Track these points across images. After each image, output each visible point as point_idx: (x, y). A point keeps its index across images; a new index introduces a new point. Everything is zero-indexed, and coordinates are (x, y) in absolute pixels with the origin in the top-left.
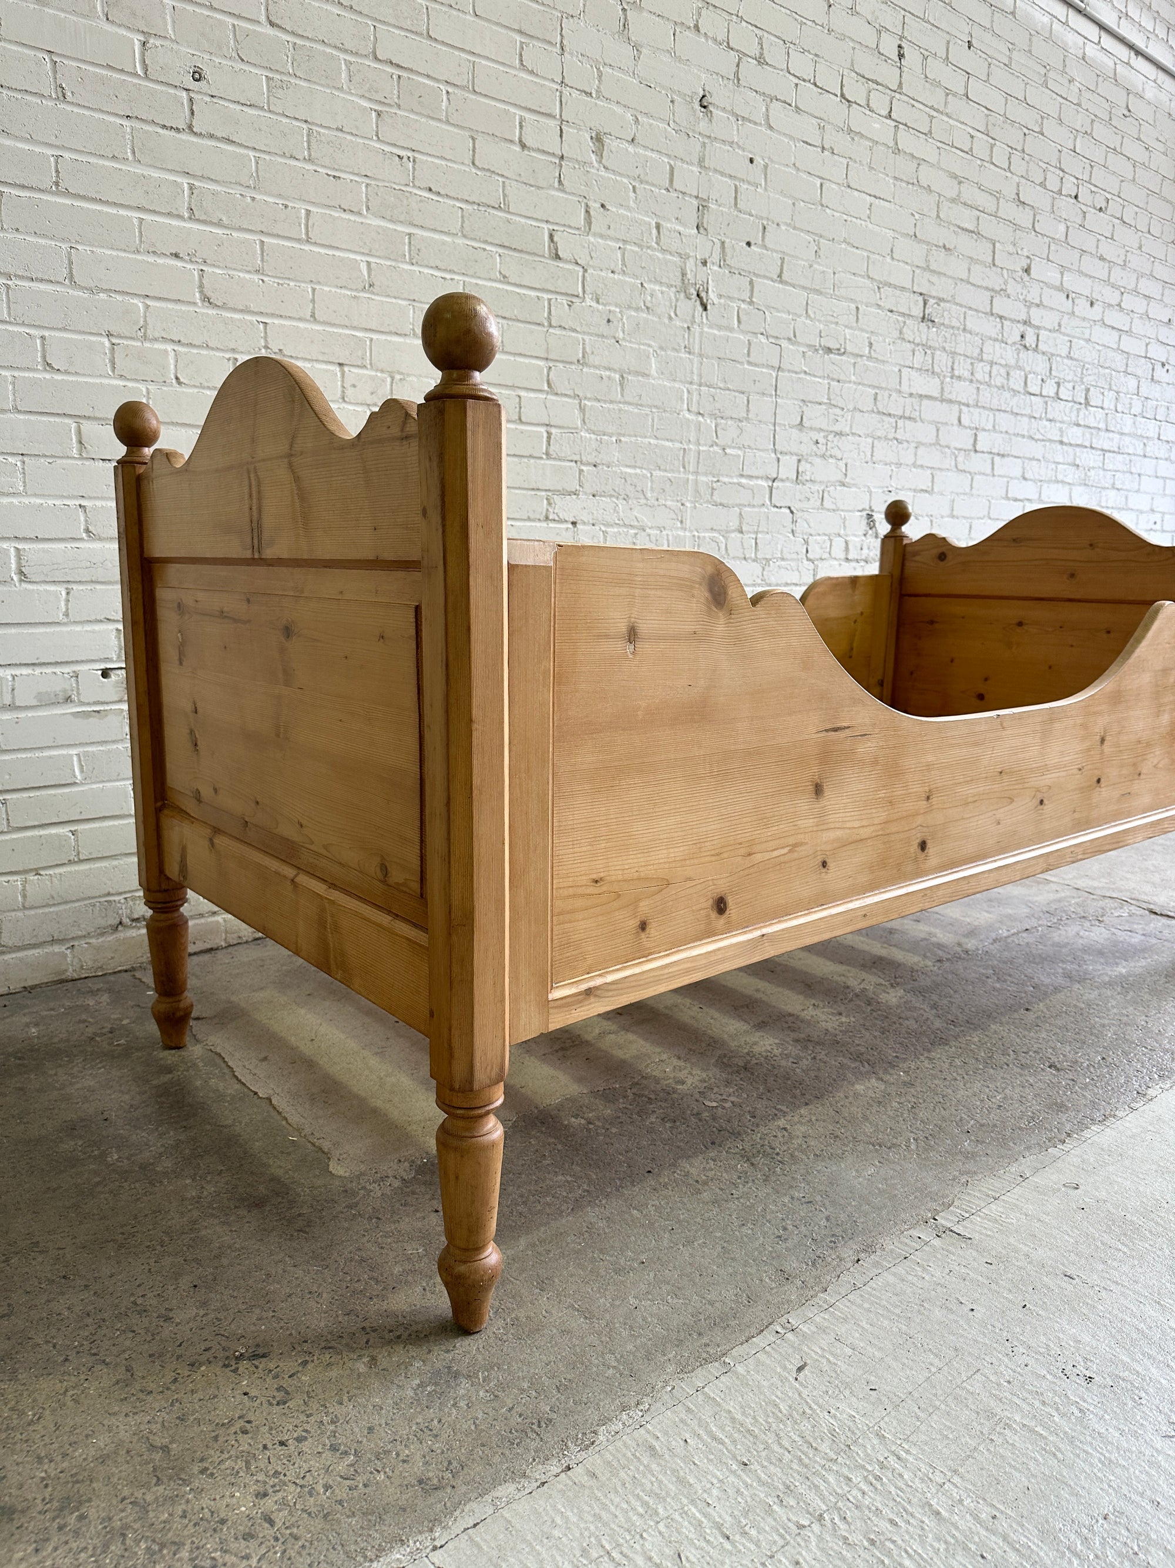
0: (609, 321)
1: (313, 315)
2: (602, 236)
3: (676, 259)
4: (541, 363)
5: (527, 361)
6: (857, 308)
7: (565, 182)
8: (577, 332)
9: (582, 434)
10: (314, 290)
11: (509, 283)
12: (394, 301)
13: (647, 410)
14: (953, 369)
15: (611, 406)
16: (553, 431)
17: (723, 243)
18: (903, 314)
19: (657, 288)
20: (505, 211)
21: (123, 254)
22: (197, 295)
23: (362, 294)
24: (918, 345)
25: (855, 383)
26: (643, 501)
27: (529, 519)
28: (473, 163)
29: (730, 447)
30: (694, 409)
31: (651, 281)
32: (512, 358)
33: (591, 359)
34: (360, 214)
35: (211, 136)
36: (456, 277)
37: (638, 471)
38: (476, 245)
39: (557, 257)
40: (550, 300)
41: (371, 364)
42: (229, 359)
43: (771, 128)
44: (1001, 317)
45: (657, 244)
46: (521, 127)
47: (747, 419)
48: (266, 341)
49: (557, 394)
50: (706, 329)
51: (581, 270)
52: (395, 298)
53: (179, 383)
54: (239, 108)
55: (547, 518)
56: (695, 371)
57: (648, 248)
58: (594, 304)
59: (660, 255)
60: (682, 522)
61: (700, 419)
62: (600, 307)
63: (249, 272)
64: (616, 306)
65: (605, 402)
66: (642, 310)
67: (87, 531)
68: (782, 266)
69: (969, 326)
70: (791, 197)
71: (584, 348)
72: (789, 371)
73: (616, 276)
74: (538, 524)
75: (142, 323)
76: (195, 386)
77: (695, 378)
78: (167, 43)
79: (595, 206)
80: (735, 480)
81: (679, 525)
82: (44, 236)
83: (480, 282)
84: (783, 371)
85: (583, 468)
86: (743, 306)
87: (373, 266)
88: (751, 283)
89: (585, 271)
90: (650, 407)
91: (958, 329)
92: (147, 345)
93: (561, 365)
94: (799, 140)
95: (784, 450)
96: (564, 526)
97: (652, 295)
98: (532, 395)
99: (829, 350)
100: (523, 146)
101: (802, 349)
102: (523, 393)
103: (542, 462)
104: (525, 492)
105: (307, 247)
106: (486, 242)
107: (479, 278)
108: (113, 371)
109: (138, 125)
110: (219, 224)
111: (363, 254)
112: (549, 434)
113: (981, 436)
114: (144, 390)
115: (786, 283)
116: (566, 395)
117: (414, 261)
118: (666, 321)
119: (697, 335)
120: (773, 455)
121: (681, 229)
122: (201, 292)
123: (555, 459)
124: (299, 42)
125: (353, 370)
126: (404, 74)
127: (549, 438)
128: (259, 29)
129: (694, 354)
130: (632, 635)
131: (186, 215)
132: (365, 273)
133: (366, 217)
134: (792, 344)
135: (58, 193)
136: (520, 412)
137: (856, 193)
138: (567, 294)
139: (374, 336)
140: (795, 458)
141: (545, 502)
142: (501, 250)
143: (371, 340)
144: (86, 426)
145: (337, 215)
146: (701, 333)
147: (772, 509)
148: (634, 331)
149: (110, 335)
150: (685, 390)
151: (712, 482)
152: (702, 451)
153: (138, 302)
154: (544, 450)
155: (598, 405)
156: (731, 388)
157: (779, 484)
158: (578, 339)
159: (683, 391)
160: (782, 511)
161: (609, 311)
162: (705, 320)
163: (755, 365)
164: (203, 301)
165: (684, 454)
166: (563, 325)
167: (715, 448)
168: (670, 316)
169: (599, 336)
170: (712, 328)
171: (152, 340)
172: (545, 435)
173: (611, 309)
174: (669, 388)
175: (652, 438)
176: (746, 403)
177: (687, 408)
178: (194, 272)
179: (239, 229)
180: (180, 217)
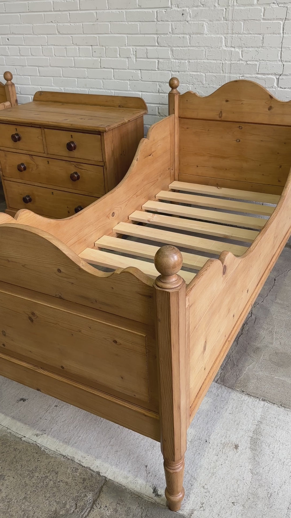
0: (183, 14)
4: (155, 36)
5: (149, 36)
8: (169, 21)
9: (172, 60)
10: (83, 24)
11: (142, 8)
12: (104, 23)
13: (203, 49)
15: (185, 48)
16: (160, 60)
21: (42, 24)
22: (57, 32)
23: (95, 23)
27: (152, 92)
29: (250, 61)
30: (229, 44)
32: (144, 36)
33: (175, 31)
36: (123, 11)
37: (199, 73)
40: (157, 12)
41: (99, 44)
42: (65, 48)
47: (262, 47)
48: (72, 42)
49: (161, 46)
50: (236, 8)
53: (55, 56)
55: (159, 92)
56: (229, 28)
58: (176, 9)
61: (233, 49)
62: (179, 9)
63: (67, 23)
64: (187, 7)
65: (182, 47)
66: (200, 6)
71: (172, 27)
74: (156, 94)
75: (47, 41)
77: (229, 31)
80: (254, 76)
82: (28, 23)
84: (288, 20)
85: (173, 73)
87: (98, 13)
90: (204, 47)
92: (48, 47)
93: (163, 36)
95: (287, 60)
98: (152, 48)
102: (148, 48)
103: (157, 72)
104: (150, 82)
105: (80, 12)
107: (131, 9)
110: (60, 11)
111: (95, 10)
116: (165, 46)
117: (110, 8)
118: (213, 8)
119: (230, 12)
120: (281, 62)
122: (57, 31)
123: (161, 70)
125: (95, 47)
129: (229, 20)
131: (53, 10)
132: (96, 17)
135: (29, 12)
136: (147, 55)
138: (164, 7)
139: (100, 35)
141: (158, 86)
143: (99, 37)
144: (40, 68)
147: (279, 89)
148: (196, 16)
149: (41, 45)
150: (223, 38)
151: (239, 77)
152: (233, 63)
153: (46, 36)
154: (157, 67)
155: (179, 48)
156: (252, 33)
157: (284, 77)
158: (169, 24)
159: (222, 38)
160: (286, 90)
161: (183, 10)
162: (235, 4)
163: (268, 20)
164: (58, 33)
165: (222, 66)
166: (163, 20)
167: (241, 62)
168: (215, 5)
169: (178, 21)
170: (240, 6)
171: (49, 45)
172: (157, 62)
173: (184, 9)
174: (214, 37)
175: (206, 60)
176: (262, 39)
177: (224, 45)
178: (56, 26)
179: (64, 11)
180: (52, 11)
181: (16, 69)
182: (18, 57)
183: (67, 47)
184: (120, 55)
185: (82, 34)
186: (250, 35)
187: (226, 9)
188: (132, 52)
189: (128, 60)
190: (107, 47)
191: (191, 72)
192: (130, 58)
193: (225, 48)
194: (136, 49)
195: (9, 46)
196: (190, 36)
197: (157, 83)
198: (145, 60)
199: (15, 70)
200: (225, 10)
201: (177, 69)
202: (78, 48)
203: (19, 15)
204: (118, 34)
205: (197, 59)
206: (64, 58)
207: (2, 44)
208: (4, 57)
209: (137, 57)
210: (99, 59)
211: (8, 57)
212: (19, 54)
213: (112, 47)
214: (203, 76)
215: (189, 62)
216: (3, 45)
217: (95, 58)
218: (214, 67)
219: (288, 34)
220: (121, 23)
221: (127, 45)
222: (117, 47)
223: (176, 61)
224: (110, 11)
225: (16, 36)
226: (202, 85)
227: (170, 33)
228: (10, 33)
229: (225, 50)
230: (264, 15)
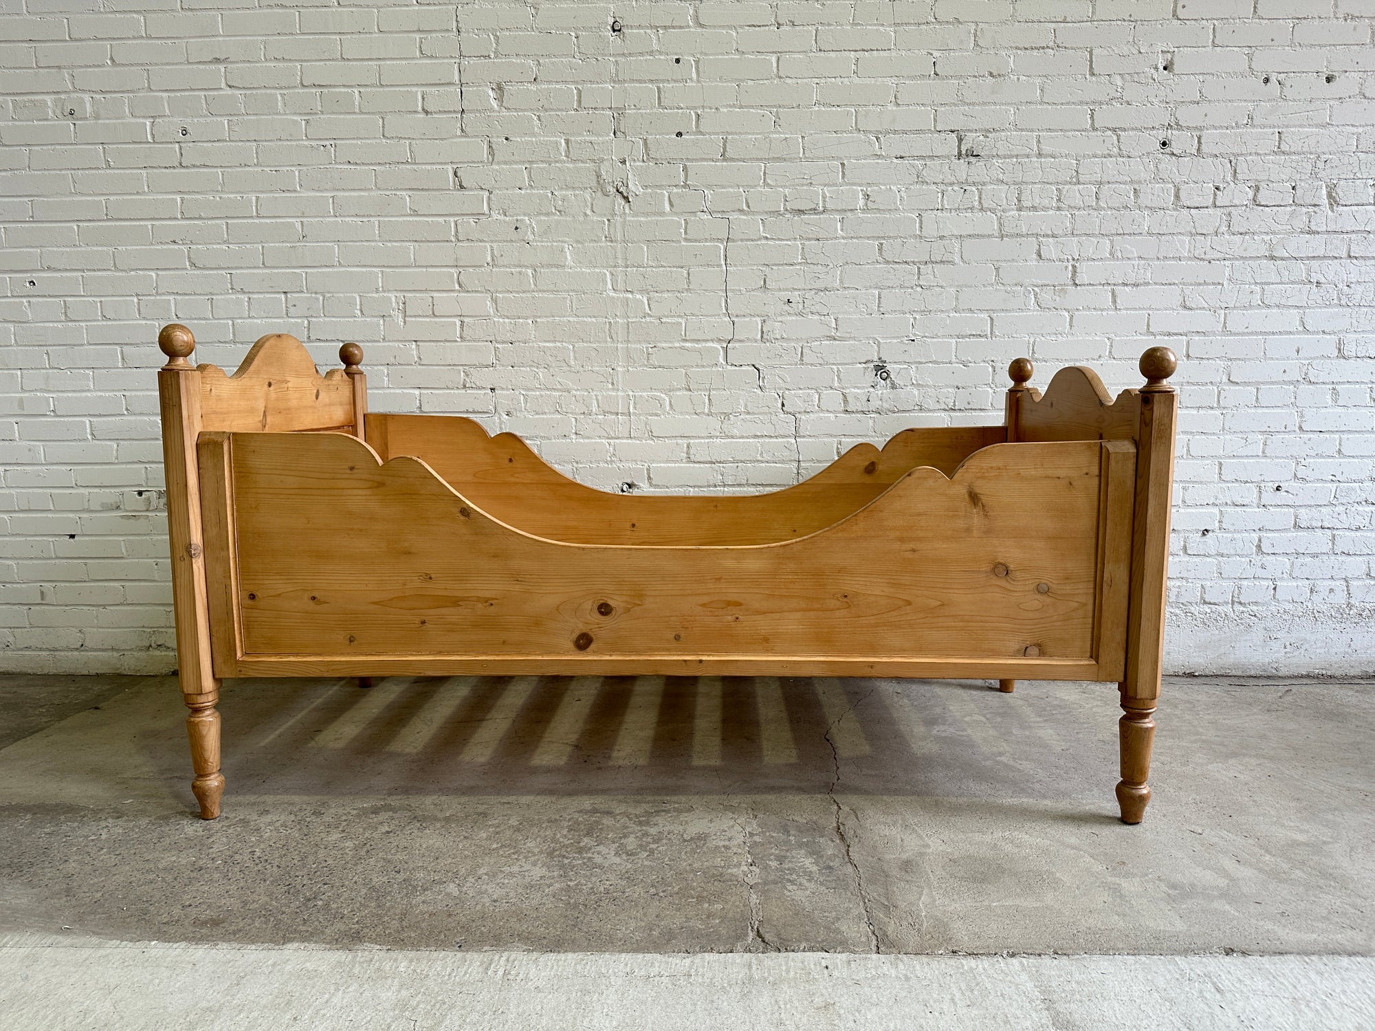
0: (516, 228)
1: (264, 264)
2: (505, 163)
3: (589, 165)
4: (452, 270)
5: (438, 270)
6: (843, 165)
7: (467, 130)
8: (485, 241)
9: (494, 319)
10: (263, 247)
11: (419, 215)
12: (323, 244)
13: (565, 295)
14: (1019, 201)
15: (524, 295)
16: (466, 320)
17: (645, 141)
18: (922, 157)
19: (569, 193)
20: (412, 163)
21: (143, 247)
22: (187, 263)
23: (298, 244)
24: (952, 184)
25: (844, 238)
26: (566, 368)
27: (448, 388)
28: (383, 136)
29: (665, 316)
30: (620, 286)
31: (562, 188)
32: (425, 270)
33: (500, 261)
34: (295, 191)
35: (194, 166)
36: (372, 219)
37: (558, 344)
38: (387, 193)
39: (462, 187)
40: (456, 223)
41: (307, 289)
42: (209, 299)
43: (702, 26)
44: (1114, 130)
45: (566, 156)
46: (423, 99)
47: (688, 290)
48: (232, 284)
49: (468, 291)
50: (629, 219)
51: (487, 193)
52: (324, 242)
53: (178, 318)
54: (209, 145)
55: (465, 387)
56: (619, 256)
57: (557, 162)
58: (502, 217)
59: (571, 166)
60: (613, 384)
61: (630, 295)
62: (507, 219)
63: (220, 243)
64: (525, 215)
65: (518, 292)
66: (554, 214)
67: (127, 409)
68: (725, 145)
69: (1046, 149)
70: (733, 80)
71: (492, 253)
72: (742, 240)
73: (523, 192)
74: (456, 392)
75: (155, 285)
77: (620, 262)
78: (166, 119)
79: (499, 141)
80: (677, 345)
81: (610, 386)
82: (102, 246)
83: (393, 219)
84: (733, 241)
85: (497, 345)
86: (675, 190)
87: (305, 223)
90: (568, 292)
91: (1028, 156)
92: (158, 298)
93: (471, 270)
94: (741, 27)
95: (739, 313)
96: (483, 392)
97: (563, 200)
98: (445, 295)
99: (800, 212)
100: (427, 112)
101: (759, 217)
102: (435, 295)
103: (457, 344)
104: (442, 368)
105: (257, 221)
106: (397, 189)
107: (392, 216)
108: (140, 316)
109: (150, 171)
110: (200, 218)
111: (298, 217)
112: (462, 323)
113: (1082, 267)
114: (157, 324)
115: (732, 160)
116: (476, 291)
117: (337, 214)
118: (581, 218)
119: (618, 226)
120: (726, 319)
121: (593, 139)
122: (190, 261)
123: (469, 341)
124: (248, 92)
125: (295, 295)
126: (325, 90)
127: (462, 325)
128: (222, 93)
131: (179, 216)
132: (300, 231)
133: (299, 192)
134: (745, 214)
135: (108, 220)
136: (433, 309)
137: (832, 54)
138: (473, 215)
139: (309, 270)
140: (759, 320)
141: (462, 373)
142: (410, 193)
143: (306, 273)
144: (125, 348)
145: (277, 195)
146: (624, 224)
147: (729, 367)
148: (545, 232)
149: (137, 295)
150: (608, 274)
151: (647, 348)
152: (632, 323)
153: (152, 273)
154: (458, 335)
155: (511, 295)
156: (665, 265)
157: (737, 345)
158: (486, 247)
159: (605, 274)
160: (743, 368)
161: (517, 220)
162: (627, 211)
163: (696, 241)
164: (191, 266)
165: (610, 327)
166: (470, 238)
167: (648, 319)
168: (585, 213)
169: (507, 241)
170: (637, 216)
171: (160, 295)
172: (458, 323)
173: (519, 218)
174: (589, 273)
175: (572, 317)
176: (686, 275)
177: (611, 288)
178: (186, 250)
179: (212, 218)
180: (176, 219)
181: (47, 353)
182: (59, 325)
183: (214, 297)
184: (361, 311)
185: (259, 268)
186: (661, 269)
187: (609, 220)
188: (394, 304)
189: (384, 321)
190: (328, 295)
191: (541, 342)
192: (390, 316)
193: (612, 294)
194: (404, 297)
195: (33, 300)
196: (535, 271)
197: (461, 368)
198: (428, 320)
199: (45, 356)
200: (607, 222)
201: (509, 337)
202: (246, 299)
203: (76, 228)
204: (358, 266)
205: (553, 316)
207: (9, 295)
208: (11, 327)
209: (407, 314)
210: (306, 322)
211: (24, 325)
212: (63, 318)
213: (342, 295)
214: (569, 349)
215: (536, 322)
216: (13, 296)
217: (293, 320)
218: (593, 331)
219: (735, 266)
220: (365, 244)
221: (381, 289)
222: (356, 295)
223: (504, 322)
224: (339, 219)
225: (58, 275)
226: (568, 369)
227: (488, 264)
228: (40, 268)
229: (613, 297)
230: (686, 233)
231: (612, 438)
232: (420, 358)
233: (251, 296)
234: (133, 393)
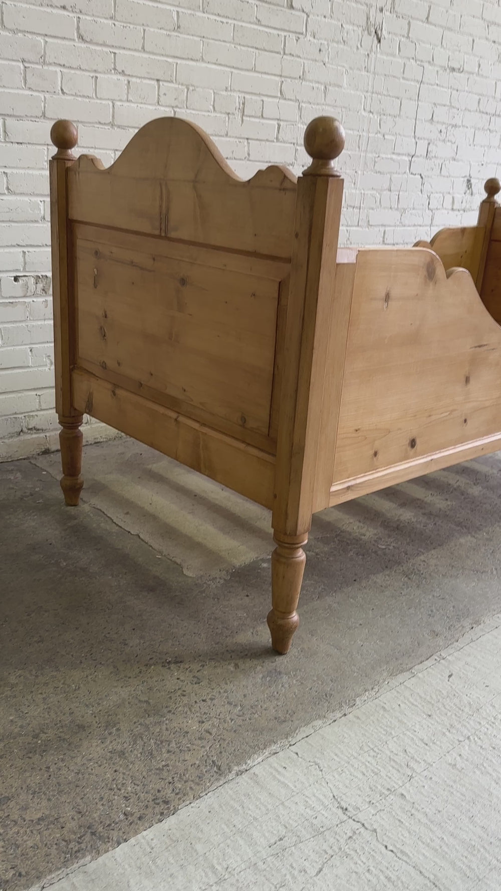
0: (320, 50)
1: (143, 48)
3: (364, 7)
4: (277, 79)
5: (269, 77)
6: (473, 41)
8: (300, 58)
9: (299, 125)
10: (144, 30)
11: (261, 25)
13: (339, 110)
15: (318, 107)
16: (282, 123)
19: (351, 27)
21: (33, 7)
22: (76, 34)
23: (172, 33)
25: (467, 92)
29: (388, 134)
30: (368, 109)
31: (347, 23)
32: (260, 75)
33: (308, 76)
36: (230, 21)
39: (292, 7)
40: (285, 37)
41: (176, 80)
42: (92, 77)
47: (399, 116)
48: (115, 64)
49: (285, 99)
50: (379, 56)
51: (306, 16)
52: (193, 35)
53: (63, 93)
56: (370, 84)
58: (312, 39)
60: (354, 184)
61: (371, 115)
62: (316, 41)
63: (106, 18)
64: (325, 40)
65: (314, 104)
66: (341, 43)
67: (8, 189)
68: (429, 11)
71: (304, 69)
72: (427, 84)
73: (327, 20)
75: (42, 53)
76: (72, 95)
77: (370, 88)
80: (389, 156)
83: (244, 24)
84: (424, 83)
85: (298, 147)
86: (403, 39)
87: (180, 14)
88: (409, 23)
89: (308, 16)
90: (342, 107)
92: (45, 68)
93: (289, 80)
95: (421, 136)
97: (347, 33)
98: (270, 100)
99: (453, 70)
101: (436, 69)
102: (265, 99)
103: (274, 144)
107: (243, 21)
108: (25, 86)
111: (175, 6)
112: (279, 126)
115: (431, 23)
116: (291, 100)
117: (205, 10)
118: (355, 50)
119: (373, 58)
120: (414, 140)
122: (78, 32)
123: (281, 142)
125: (166, 84)
127: (279, 128)
129: (370, 72)
130: (387, 298)
132: (176, 19)
134: (431, 65)
136: (262, 111)
138: (296, 32)
139: (179, 61)
140: (426, 142)
143: (177, 63)
146: (376, 59)
147: (410, 175)
148: (335, 57)
149: (24, 61)
151: (375, 157)
152: (370, 137)
153: (40, 39)
154: (275, 136)
156: (391, 95)
157: (416, 159)
158: (301, 63)
159: (362, 97)
160: (416, 176)
161: (321, 44)
162: (379, 49)
163: (407, 80)
164: (79, 38)
165: (360, 139)
166: (292, 53)
167: (379, 135)
168: (357, 46)
169: (313, 60)
170: (382, 55)
172: (276, 126)
173: (322, 42)
174: (354, 95)
176: (400, 105)
177: (363, 108)
178: (75, 19)
183: (98, 75)
184: (213, 107)
185: (139, 51)
186: (389, 98)
187: (368, 54)
188: (236, 104)
189: (229, 118)
190: (191, 88)
192: (233, 114)
193: (363, 113)
194: (244, 98)
196: (326, 88)
198: (258, 120)
200: (367, 56)
202: (126, 82)
204: (215, 63)
206: (87, 100)
209: (245, 113)
210: (172, 112)
213: (201, 89)
217: (163, 109)
218: (351, 141)
219: (422, 102)
220: (223, 44)
221: (229, 89)
222: (212, 91)
230: (404, 73)
231: (349, 226)
232: (249, 155)
233: (130, 79)
234: (15, 171)
